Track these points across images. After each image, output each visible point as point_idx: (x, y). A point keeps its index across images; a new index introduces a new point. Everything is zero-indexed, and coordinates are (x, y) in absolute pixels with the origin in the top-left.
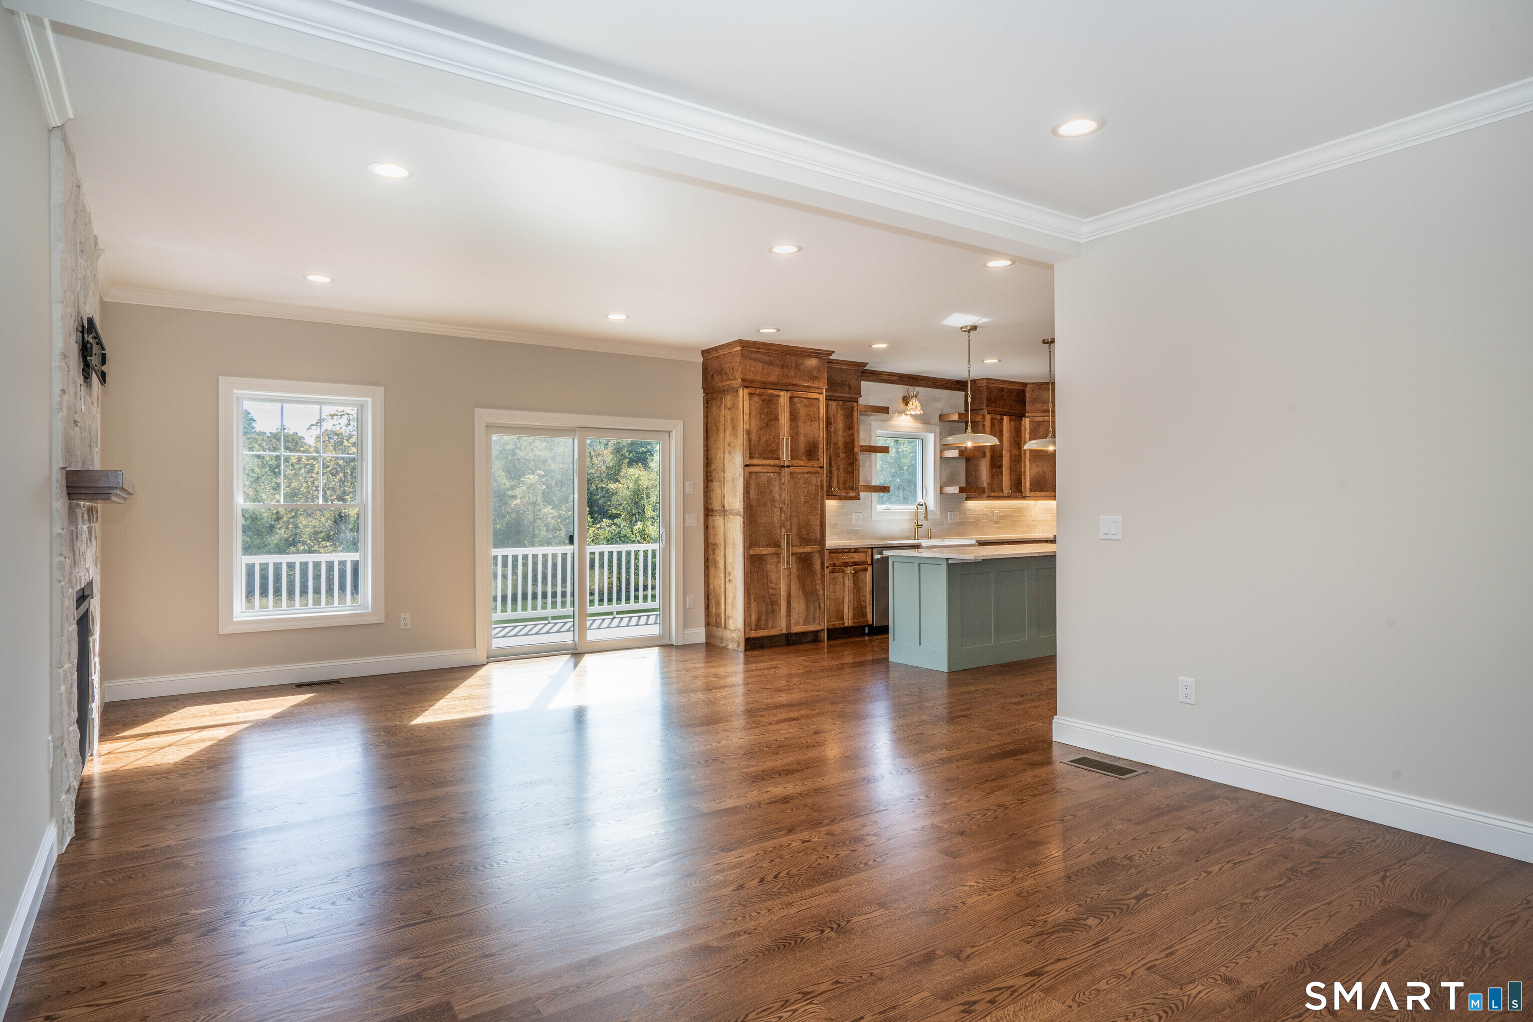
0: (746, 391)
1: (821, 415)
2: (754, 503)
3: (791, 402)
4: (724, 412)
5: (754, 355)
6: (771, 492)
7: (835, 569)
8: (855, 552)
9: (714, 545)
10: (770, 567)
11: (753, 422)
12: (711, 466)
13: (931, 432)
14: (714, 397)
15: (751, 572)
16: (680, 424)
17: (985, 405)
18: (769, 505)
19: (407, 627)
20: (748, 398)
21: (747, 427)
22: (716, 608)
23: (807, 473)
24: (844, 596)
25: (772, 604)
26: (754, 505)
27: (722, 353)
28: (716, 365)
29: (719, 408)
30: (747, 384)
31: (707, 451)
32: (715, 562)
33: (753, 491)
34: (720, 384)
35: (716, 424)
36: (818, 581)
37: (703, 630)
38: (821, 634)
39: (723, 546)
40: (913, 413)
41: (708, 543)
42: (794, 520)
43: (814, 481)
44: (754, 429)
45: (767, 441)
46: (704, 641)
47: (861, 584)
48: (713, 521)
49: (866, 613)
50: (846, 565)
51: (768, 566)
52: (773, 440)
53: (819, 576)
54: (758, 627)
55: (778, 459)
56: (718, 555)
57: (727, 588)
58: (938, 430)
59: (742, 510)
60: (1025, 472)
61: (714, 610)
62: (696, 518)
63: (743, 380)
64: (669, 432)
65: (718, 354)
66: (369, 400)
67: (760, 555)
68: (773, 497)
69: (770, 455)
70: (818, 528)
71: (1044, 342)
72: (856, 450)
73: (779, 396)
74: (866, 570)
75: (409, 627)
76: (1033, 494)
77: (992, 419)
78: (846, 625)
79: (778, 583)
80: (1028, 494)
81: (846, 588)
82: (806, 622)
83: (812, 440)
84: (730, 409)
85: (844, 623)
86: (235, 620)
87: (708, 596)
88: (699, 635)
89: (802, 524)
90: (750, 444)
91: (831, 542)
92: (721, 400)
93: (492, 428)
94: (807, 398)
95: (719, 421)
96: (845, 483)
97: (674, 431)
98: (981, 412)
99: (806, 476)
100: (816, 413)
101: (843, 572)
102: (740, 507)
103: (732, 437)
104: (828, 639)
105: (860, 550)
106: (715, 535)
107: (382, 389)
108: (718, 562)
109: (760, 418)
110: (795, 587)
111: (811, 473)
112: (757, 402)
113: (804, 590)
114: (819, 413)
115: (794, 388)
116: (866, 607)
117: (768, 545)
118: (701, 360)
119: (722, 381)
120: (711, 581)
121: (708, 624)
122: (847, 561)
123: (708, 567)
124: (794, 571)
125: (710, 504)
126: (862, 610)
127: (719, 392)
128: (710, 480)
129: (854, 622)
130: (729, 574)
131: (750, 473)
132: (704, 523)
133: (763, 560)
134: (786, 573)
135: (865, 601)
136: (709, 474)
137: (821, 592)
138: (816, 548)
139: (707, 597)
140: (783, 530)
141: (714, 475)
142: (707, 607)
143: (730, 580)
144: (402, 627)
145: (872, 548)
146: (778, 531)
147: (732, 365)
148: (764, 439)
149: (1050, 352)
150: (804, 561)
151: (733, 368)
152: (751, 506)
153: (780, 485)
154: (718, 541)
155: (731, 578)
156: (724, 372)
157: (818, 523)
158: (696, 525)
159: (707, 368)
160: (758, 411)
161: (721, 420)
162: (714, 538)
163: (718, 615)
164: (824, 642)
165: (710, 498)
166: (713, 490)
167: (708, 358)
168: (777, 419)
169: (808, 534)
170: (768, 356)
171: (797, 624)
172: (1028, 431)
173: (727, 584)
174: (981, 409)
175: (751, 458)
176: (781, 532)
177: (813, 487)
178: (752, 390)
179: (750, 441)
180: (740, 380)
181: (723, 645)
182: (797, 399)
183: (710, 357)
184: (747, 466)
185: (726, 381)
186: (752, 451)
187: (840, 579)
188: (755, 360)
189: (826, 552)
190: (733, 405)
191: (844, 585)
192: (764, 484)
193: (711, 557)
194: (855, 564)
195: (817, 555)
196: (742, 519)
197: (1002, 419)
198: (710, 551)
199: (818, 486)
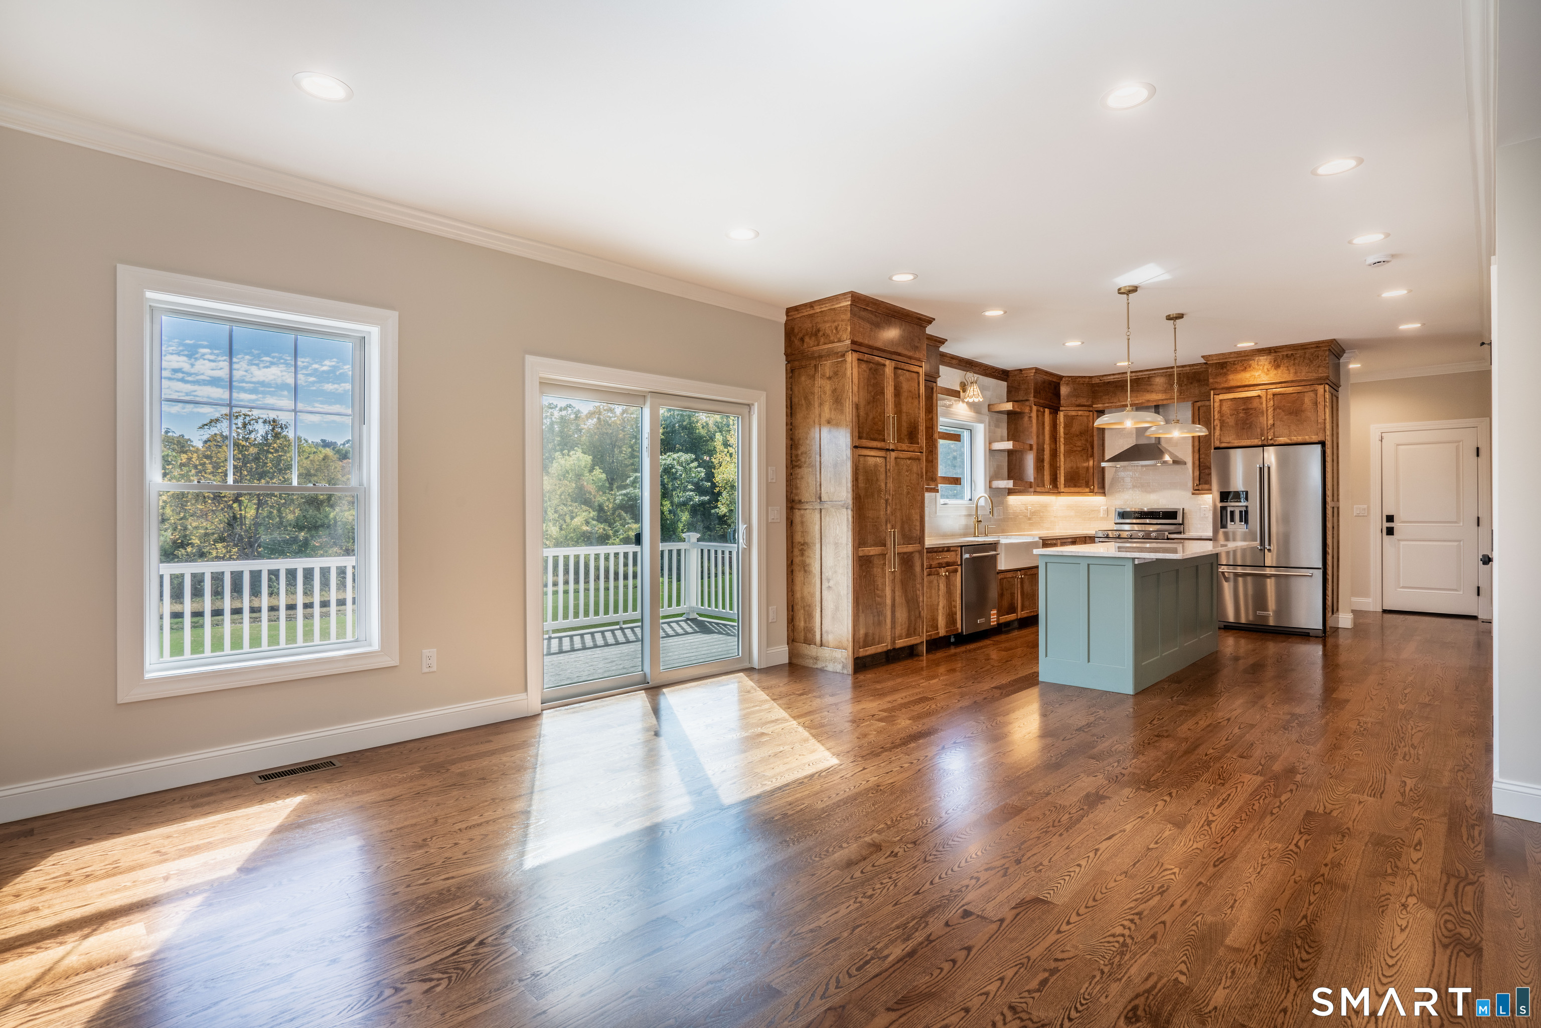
0: (855, 355)
1: (921, 392)
2: (862, 493)
3: (895, 374)
4: (819, 382)
5: (863, 314)
6: (877, 480)
7: (933, 570)
8: (947, 551)
9: (803, 545)
10: (877, 571)
11: (861, 394)
12: (797, 448)
13: (981, 422)
14: (803, 364)
15: (860, 577)
16: (763, 395)
17: (1032, 395)
18: (876, 496)
19: (431, 670)
20: (857, 365)
21: (856, 399)
22: (805, 622)
23: (909, 459)
24: (938, 602)
25: (879, 616)
26: (862, 495)
27: (818, 310)
28: (808, 325)
29: (813, 377)
30: (856, 347)
31: (791, 430)
32: (805, 568)
33: (861, 478)
34: (815, 348)
35: (806, 398)
36: (918, 586)
37: (785, 648)
38: (920, 648)
39: (818, 546)
40: (971, 400)
41: (792, 543)
42: (898, 514)
43: (915, 469)
44: (862, 404)
45: (874, 418)
46: (786, 661)
47: (952, 587)
48: (802, 516)
49: (956, 620)
50: (940, 566)
51: (875, 569)
52: (880, 418)
53: (919, 580)
54: (866, 644)
55: (884, 440)
56: (808, 557)
57: (824, 598)
58: (987, 421)
59: (850, 501)
60: (1060, 467)
61: (802, 624)
62: (779, 512)
63: (853, 342)
64: (749, 406)
65: (812, 312)
66: (374, 332)
67: (867, 556)
68: (880, 486)
69: (876, 436)
70: (918, 524)
71: (1169, 318)
72: (936, 436)
73: (884, 365)
74: (956, 571)
75: (434, 669)
76: (1067, 490)
77: (1038, 411)
78: (940, 635)
79: (883, 590)
80: (1062, 491)
81: (940, 593)
82: (908, 635)
83: (913, 420)
84: (830, 378)
85: (938, 633)
86: (148, 676)
87: (793, 606)
88: (781, 653)
89: (905, 519)
90: (859, 419)
91: (929, 542)
92: (816, 367)
93: (546, 385)
94: (908, 371)
95: (813, 393)
96: (930, 473)
97: (756, 404)
98: (1027, 403)
99: (909, 462)
100: (917, 389)
101: (938, 574)
102: (847, 498)
103: (833, 412)
104: (927, 652)
105: (951, 549)
106: (804, 533)
107: (396, 314)
108: (809, 565)
109: (868, 390)
110: (898, 593)
111: (912, 459)
112: (865, 371)
113: (906, 596)
114: (919, 389)
115: (900, 358)
116: (956, 614)
117: (875, 545)
118: (783, 319)
119: (818, 345)
120: (798, 588)
121: (792, 640)
122: (941, 561)
123: (792, 571)
124: (898, 575)
125: (797, 494)
126: (953, 617)
127: (813, 358)
128: (796, 466)
129: (947, 632)
130: (829, 580)
131: (859, 456)
132: (787, 519)
133: (870, 562)
134: (891, 578)
135: (955, 607)
136: (794, 458)
137: (921, 599)
138: (917, 547)
139: (791, 608)
140: (889, 526)
141: (803, 460)
142: (791, 620)
143: (829, 587)
144: (425, 670)
145: (961, 546)
146: (884, 527)
147: (836, 324)
148: (871, 417)
149: (1175, 329)
150: (906, 560)
151: (836, 328)
152: (860, 496)
153: (886, 472)
154: (808, 539)
155: (831, 583)
156: (821, 333)
157: (918, 518)
158: (779, 521)
159: (793, 329)
160: (866, 381)
161: (816, 391)
162: (803, 536)
163: (809, 630)
164: (923, 656)
165: (797, 488)
166: (802, 478)
167: (795, 317)
168: (882, 393)
169: (910, 530)
170: (876, 316)
171: (900, 637)
172: (1062, 425)
173: (825, 593)
174: (1027, 400)
175: (860, 438)
176: (887, 529)
177: (915, 475)
178: (861, 356)
179: (858, 416)
180: (848, 342)
181: (819, 666)
182: (900, 371)
183: (799, 316)
184: (856, 447)
185: (825, 344)
186: (861, 429)
187: (935, 582)
188: (863, 319)
189: (925, 551)
190: (836, 374)
191: (939, 589)
192: (871, 470)
193: (797, 560)
194: (948, 564)
195: (917, 556)
196: (850, 512)
197: (1044, 412)
198: (796, 552)
199: (918, 475)
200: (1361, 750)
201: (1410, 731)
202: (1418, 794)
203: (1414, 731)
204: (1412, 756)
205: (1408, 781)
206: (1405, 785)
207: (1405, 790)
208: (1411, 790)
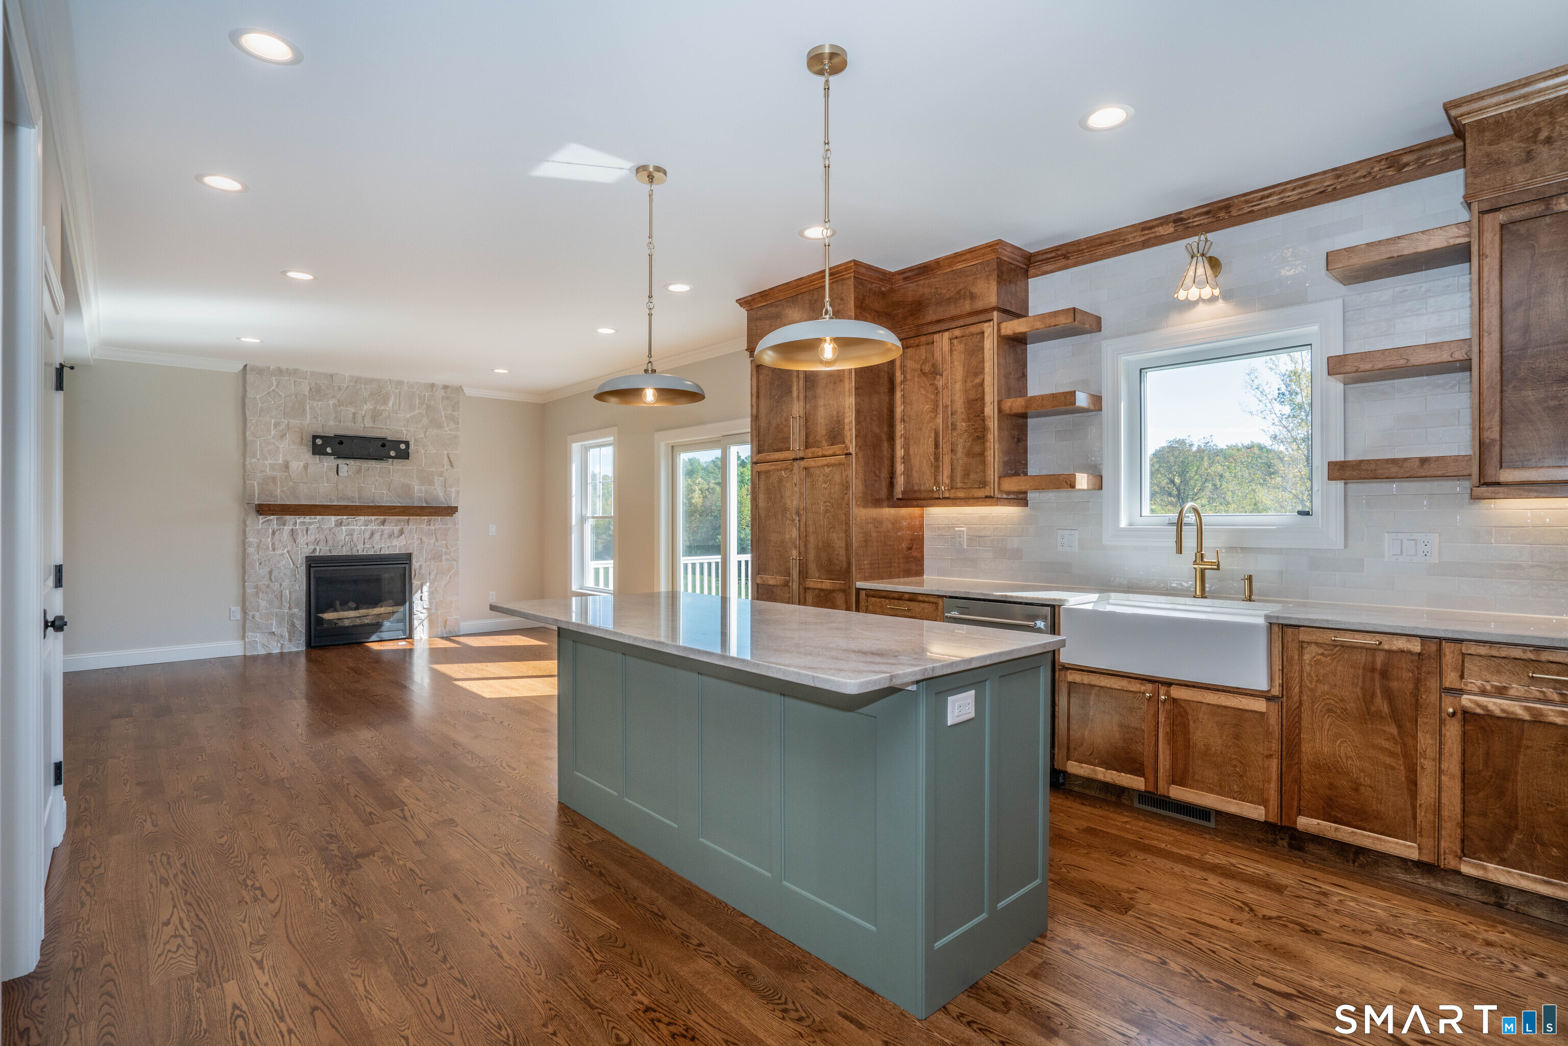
2: (763, 512)
6: (782, 497)
8: (910, 600)
18: (780, 517)
20: (756, 373)
23: (828, 465)
26: (763, 516)
33: (762, 498)
42: (812, 539)
43: (838, 477)
45: (777, 425)
52: (784, 423)
55: (789, 449)
67: (769, 586)
68: (785, 504)
69: (779, 446)
70: (842, 549)
83: (835, 413)
89: (820, 545)
90: (759, 433)
96: (966, 474)
99: (827, 470)
105: (921, 598)
109: (770, 395)
111: (833, 465)
117: (778, 572)
131: (759, 473)
138: (840, 584)
140: (794, 552)
146: (792, 555)
148: (775, 423)
150: (824, 599)
152: (760, 519)
153: (795, 487)
157: (843, 544)
168: (789, 392)
169: (831, 558)
175: (760, 452)
177: (837, 487)
179: (758, 428)
184: (755, 464)
186: (761, 443)
192: (774, 487)
195: (841, 590)
199: (843, 485)
200: (222, 845)
201: (183, 915)
202: (137, 819)
203: (175, 919)
204: (159, 864)
205: (152, 829)
206: (152, 823)
207: (151, 818)
208: (145, 821)
